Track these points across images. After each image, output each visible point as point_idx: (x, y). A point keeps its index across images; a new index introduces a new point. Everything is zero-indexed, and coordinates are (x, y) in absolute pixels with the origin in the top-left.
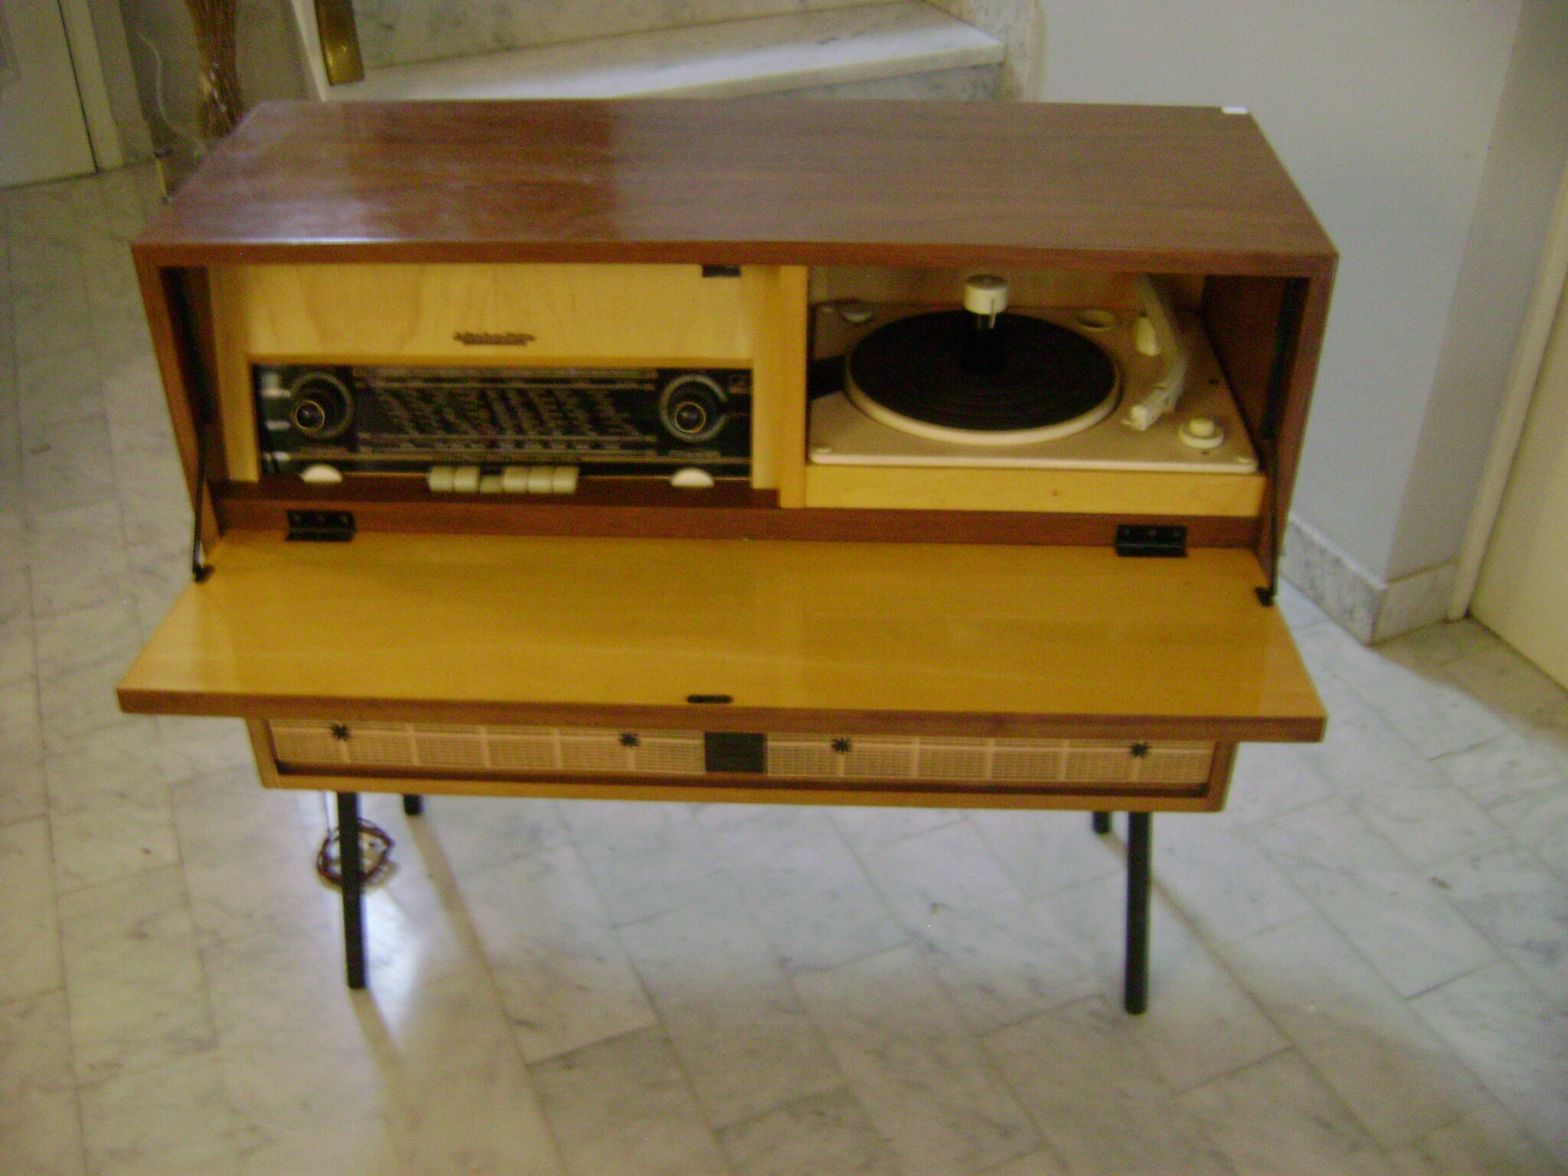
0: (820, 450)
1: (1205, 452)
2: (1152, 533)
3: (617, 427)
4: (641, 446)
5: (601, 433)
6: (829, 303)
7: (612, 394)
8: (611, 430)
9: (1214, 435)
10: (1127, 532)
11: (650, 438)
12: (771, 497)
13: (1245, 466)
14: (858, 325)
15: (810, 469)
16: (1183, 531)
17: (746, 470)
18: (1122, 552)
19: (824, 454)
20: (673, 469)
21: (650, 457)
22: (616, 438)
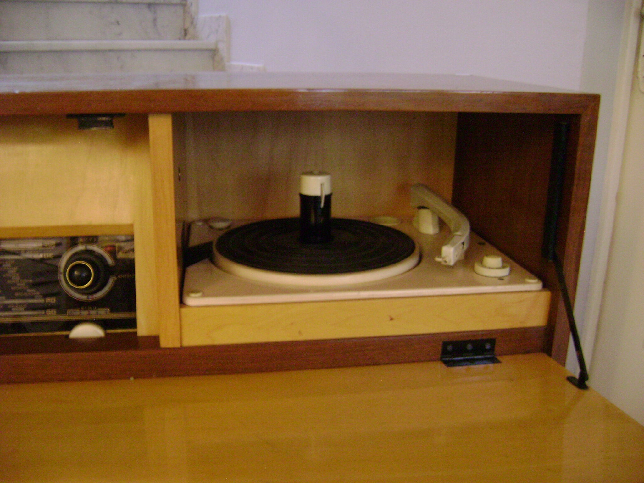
0: (193, 295)
1: (501, 279)
2: (469, 347)
3: (24, 291)
4: (44, 307)
5: (8, 298)
6: (200, 220)
7: (17, 263)
8: (17, 294)
9: (503, 267)
10: (450, 348)
11: (51, 300)
12: (154, 341)
13: (534, 285)
14: (220, 230)
15: (184, 310)
16: (492, 342)
17: (133, 323)
18: (449, 364)
19: (196, 297)
20: (71, 325)
21: (51, 316)
22: (21, 301)
